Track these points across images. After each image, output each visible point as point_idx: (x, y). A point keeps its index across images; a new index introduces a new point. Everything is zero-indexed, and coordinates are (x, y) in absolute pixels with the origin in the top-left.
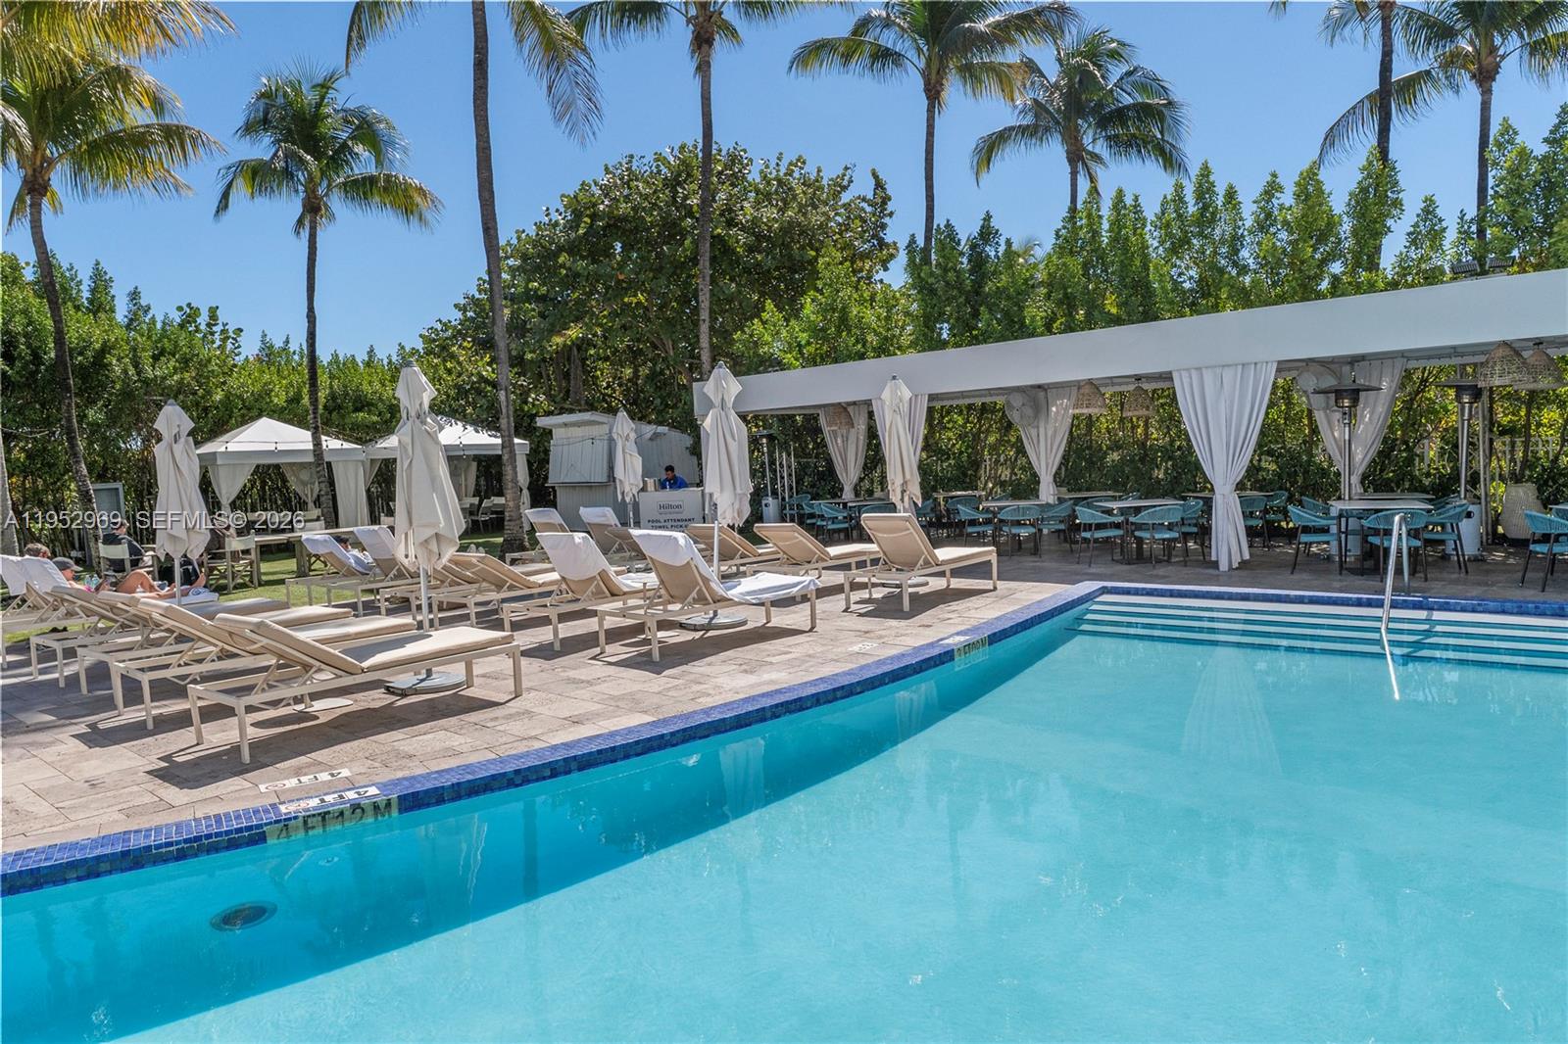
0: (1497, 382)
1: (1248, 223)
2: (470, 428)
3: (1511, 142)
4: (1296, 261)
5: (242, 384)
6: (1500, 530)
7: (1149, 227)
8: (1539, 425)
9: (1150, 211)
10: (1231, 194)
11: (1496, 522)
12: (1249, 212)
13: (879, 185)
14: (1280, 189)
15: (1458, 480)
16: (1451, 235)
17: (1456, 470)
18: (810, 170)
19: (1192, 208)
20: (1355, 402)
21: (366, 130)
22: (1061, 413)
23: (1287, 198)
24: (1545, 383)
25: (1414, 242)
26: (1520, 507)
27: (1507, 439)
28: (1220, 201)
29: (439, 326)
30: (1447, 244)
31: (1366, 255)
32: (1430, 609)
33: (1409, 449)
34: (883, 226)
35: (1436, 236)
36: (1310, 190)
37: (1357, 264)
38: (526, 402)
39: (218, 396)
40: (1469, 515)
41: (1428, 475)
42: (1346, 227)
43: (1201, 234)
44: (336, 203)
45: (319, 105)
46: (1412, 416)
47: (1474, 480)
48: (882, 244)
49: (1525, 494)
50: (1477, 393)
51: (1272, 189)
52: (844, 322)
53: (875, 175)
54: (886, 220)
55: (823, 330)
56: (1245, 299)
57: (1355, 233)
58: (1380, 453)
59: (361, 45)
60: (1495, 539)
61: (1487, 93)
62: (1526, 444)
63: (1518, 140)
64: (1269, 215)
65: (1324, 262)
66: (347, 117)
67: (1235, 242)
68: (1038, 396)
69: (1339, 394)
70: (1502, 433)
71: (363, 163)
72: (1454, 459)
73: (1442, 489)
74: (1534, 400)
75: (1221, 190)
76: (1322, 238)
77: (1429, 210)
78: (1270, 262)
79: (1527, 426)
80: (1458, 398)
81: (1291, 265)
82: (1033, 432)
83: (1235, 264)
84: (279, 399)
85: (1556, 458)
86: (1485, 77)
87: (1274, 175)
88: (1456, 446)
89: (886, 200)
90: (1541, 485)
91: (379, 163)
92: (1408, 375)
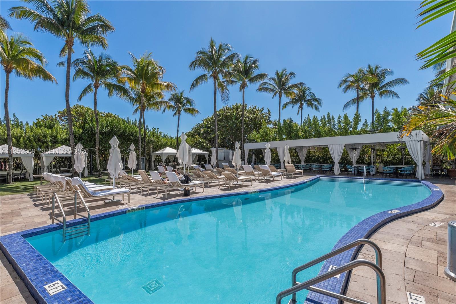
0: (377, 148)
1: (336, 122)
2: (199, 150)
3: (378, 112)
4: (345, 128)
5: (163, 141)
6: (378, 171)
7: (319, 121)
8: (384, 155)
9: (319, 119)
10: (333, 117)
11: (377, 169)
12: (336, 121)
13: (269, 111)
14: (341, 117)
15: (371, 163)
16: (369, 125)
17: (371, 161)
18: (257, 108)
19: (327, 119)
20: (356, 150)
21: (189, 101)
22: (305, 151)
23: (342, 118)
24: (385, 148)
25: (363, 126)
26: (381, 167)
27: (379, 157)
28: (331, 118)
29: (188, 132)
30: (369, 126)
31: (355, 128)
32: (370, 179)
33: (363, 158)
34: (270, 118)
35: (367, 125)
36: (346, 117)
37: (354, 129)
38: (207, 145)
39: (159, 143)
40: (374, 168)
41: (366, 162)
42: (353, 123)
43: (328, 123)
44: (182, 112)
45: (181, 96)
46: (364, 152)
47: (374, 163)
48: (270, 121)
49: (382, 165)
50: (374, 149)
51: (340, 117)
52: (266, 134)
53: (268, 108)
54: (270, 117)
55: (263, 135)
56: (336, 134)
57: (354, 124)
58: (359, 158)
59: (193, 88)
60: (377, 172)
61: (373, 100)
62: (382, 157)
63: (379, 112)
64: (339, 121)
65: (349, 128)
66: (186, 99)
67: (334, 125)
68: (301, 148)
69: (353, 149)
70: (378, 156)
71: (188, 106)
72: (371, 159)
73: (369, 164)
74: (383, 151)
75: (331, 116)
76: (348, 125)
77: (366, 121)
78: (341, 128)
79: (382, 155)
80: (371, 150)
81: (344, 129)
82: (300, 153)
83: (334, 128)
84: (169, 144)
85: (387, 160)
86: (373, 97)
87: (340, 115)
88: (371, 157)
89: (270, 113)
90: (384, 164)
91: (191, 106)
92: (363, 147)
